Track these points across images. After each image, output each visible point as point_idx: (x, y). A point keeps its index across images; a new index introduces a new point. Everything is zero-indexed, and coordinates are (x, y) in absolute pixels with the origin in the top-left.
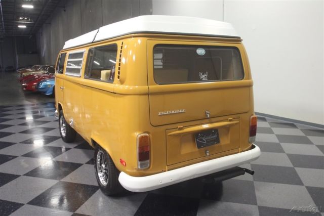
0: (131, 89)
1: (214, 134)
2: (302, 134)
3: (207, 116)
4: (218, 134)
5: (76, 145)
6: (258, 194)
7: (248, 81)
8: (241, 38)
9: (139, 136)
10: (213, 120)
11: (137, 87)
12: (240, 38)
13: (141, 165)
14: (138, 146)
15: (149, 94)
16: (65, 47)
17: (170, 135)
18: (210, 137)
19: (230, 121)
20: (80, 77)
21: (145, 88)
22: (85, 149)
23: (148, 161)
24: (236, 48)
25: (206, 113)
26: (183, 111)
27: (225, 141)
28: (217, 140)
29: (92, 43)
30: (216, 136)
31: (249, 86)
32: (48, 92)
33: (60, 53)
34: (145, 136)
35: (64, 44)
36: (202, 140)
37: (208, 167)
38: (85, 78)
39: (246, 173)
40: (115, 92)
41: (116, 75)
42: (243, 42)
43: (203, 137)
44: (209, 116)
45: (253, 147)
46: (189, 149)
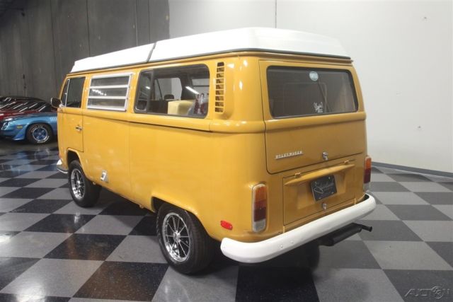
0: (238, 125)
1: (330, 182)
2: (390, 180)
3: (324, 158)
4: (334, 182)
5: (100, 211)
6: (375, 255)
7: (362, 113)
8: (352, 59)
9: (255, 188)
10: (330, 163)
11: (244, 122)
12: (349, 58)
13: (257, 227)
14: (254, 201)
15: (265, 131)
16: (75, 69)
17: (287, 185)
18: (328, 186)
19: (347, 164)
20: (126, 111)
21: (259, 124)
22: (119, 214)
23: (264, 220)
24: (348, 72)
25: (323, 154)
26: (301, 152)
27: (341, 190)
28: (334, 190)
29: (148, 62)
30: (332, 184)
31: (362, 120)
32: (17, 136)
33: (68, 78)
34: (262, 188)
35: (74, 65)
36: (318, 190)
37: (328, 224)
38: (136, 112)
39: (363, 230)
40: (211, 130)
41: (212, 107)
42: (353, 63)
43: (319, 185)
44: (327, 159)
45: (367, 197)
46: (305, 202)
